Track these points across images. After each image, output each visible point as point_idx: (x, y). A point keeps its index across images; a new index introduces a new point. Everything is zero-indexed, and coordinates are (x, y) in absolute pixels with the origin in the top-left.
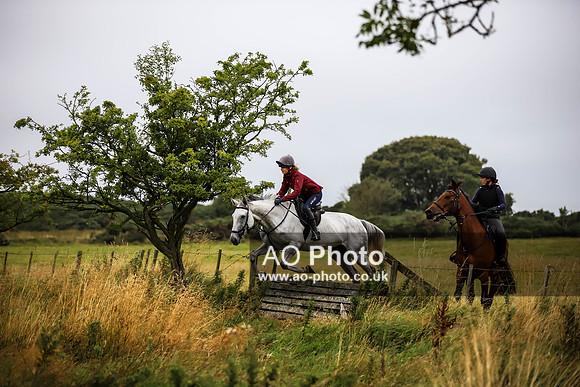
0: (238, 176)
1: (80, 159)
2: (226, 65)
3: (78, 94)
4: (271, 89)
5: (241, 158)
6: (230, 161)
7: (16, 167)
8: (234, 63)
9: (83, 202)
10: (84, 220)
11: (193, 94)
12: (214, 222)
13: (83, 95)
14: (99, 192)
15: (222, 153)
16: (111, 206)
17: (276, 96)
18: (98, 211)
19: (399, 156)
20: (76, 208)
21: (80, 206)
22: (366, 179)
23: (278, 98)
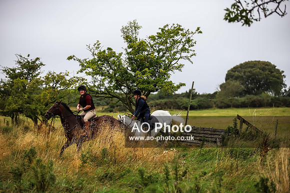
0: (169, 81)
1: (97, 74)
2: (162, 30)
3: (95, 44)
4: (183, 40)
5: (170, 72)
6: (165, 74)
7: (68, 78)
8: (166, 29)
9: (99, 94)
10: (99, 102)
11: (147, 43)
12: (158, 101)
13: (98, 45)
14: (106, 89)
15: (161, 70)
16: (111, 95)
17: (185, 43)
18: (105, 97)
19: (243, 70)
20: (95, 96)
21: (97, 95)
22: (228, 81)
23: (186, 44)
